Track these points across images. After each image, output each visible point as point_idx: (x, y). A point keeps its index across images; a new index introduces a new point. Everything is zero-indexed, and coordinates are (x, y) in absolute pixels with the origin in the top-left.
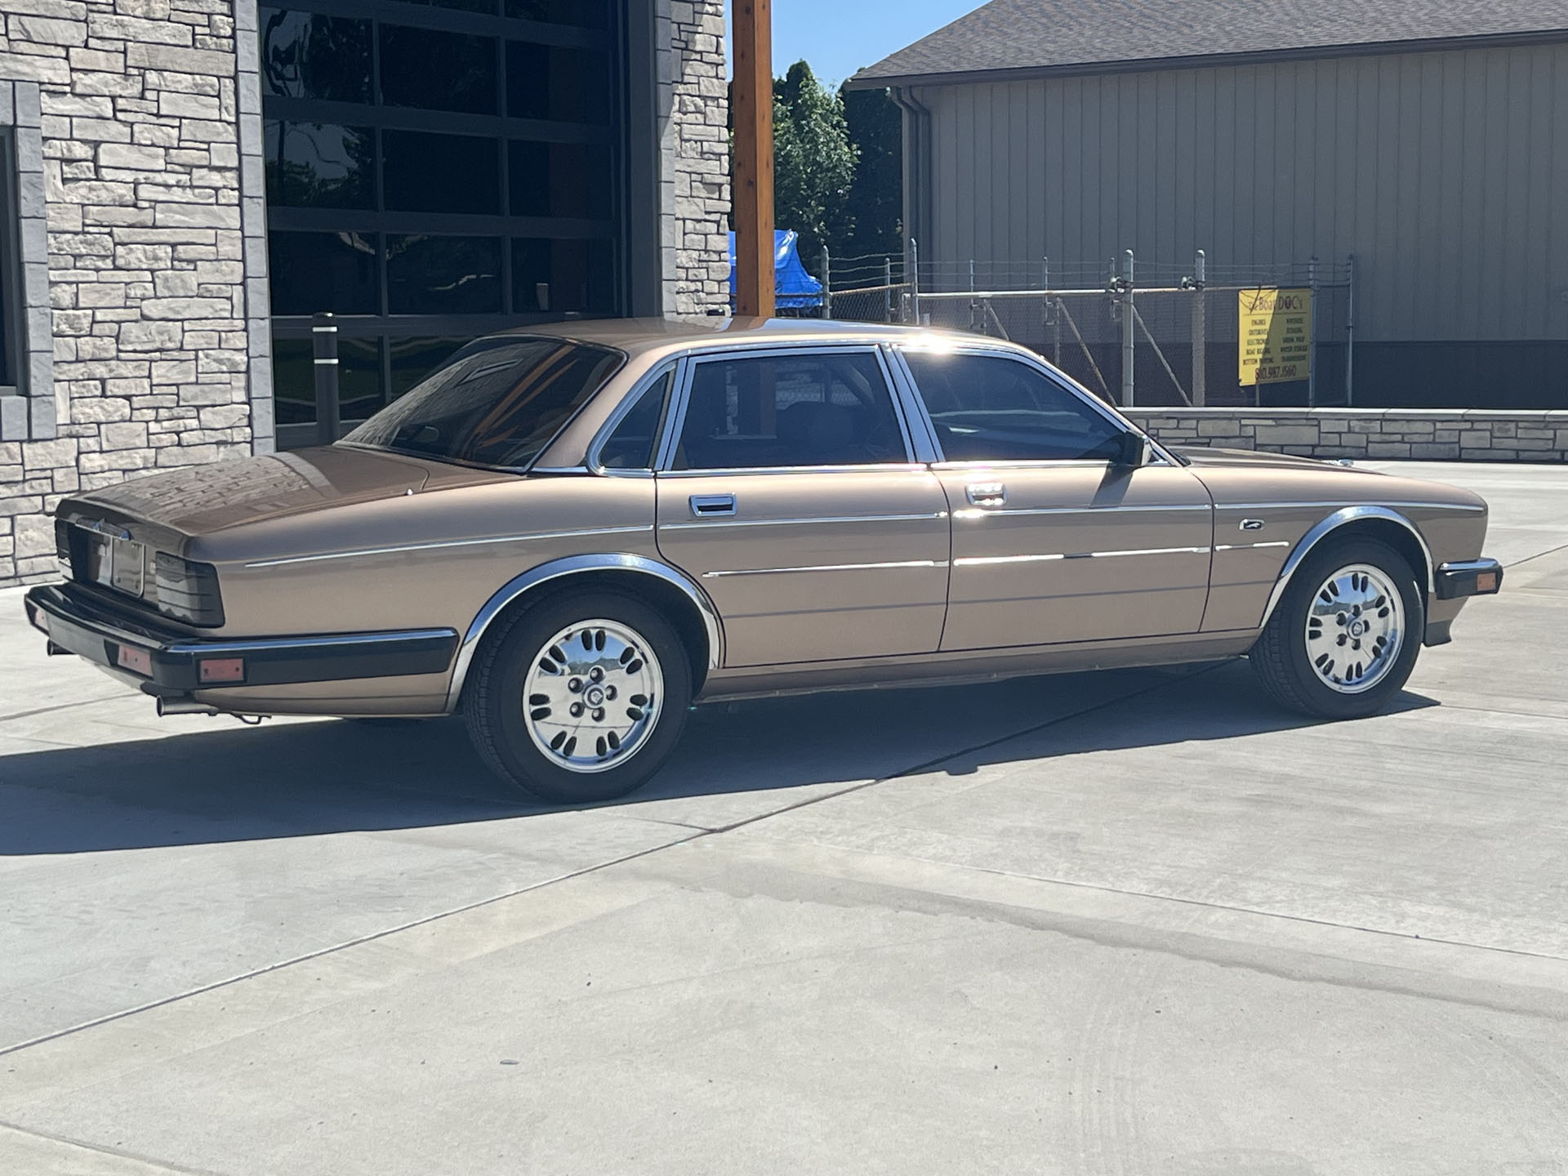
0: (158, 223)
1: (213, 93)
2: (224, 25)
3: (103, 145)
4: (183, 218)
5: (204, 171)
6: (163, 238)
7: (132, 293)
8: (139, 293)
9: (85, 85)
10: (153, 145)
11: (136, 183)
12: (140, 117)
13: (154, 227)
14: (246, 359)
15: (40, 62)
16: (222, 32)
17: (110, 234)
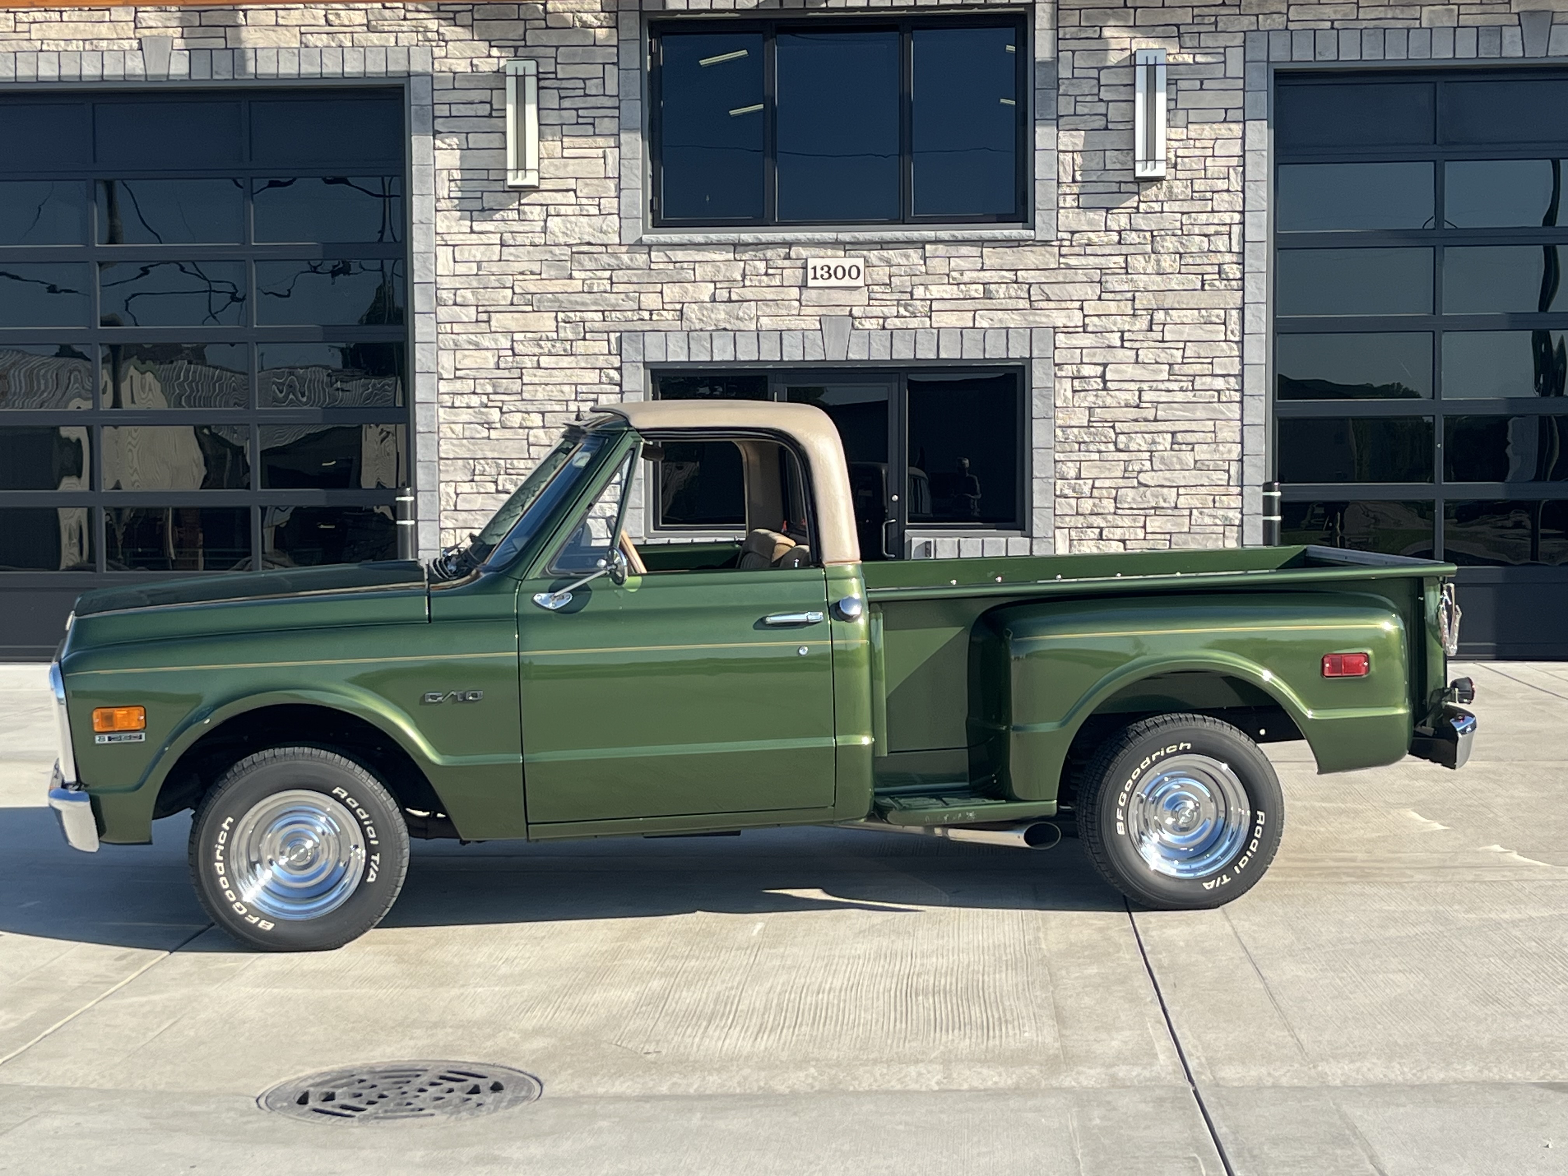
0: (1159, 418)
1: (1218, 321)
2: (1234, 271)
3: (1110, 366)
4: (1182, 413)
5: (1208, 379)
6: (1161, 428)
7: (1130, 469)
8: (1137, 468)
9: (1095, 326)
10: (1157, 363)
11: (1140, 391)
12: (1145, 344)
13: (1156, 420)
14: (1240, 516)
15: (1055, 313)
16: (1231, 277)
17: (1113, 427)
